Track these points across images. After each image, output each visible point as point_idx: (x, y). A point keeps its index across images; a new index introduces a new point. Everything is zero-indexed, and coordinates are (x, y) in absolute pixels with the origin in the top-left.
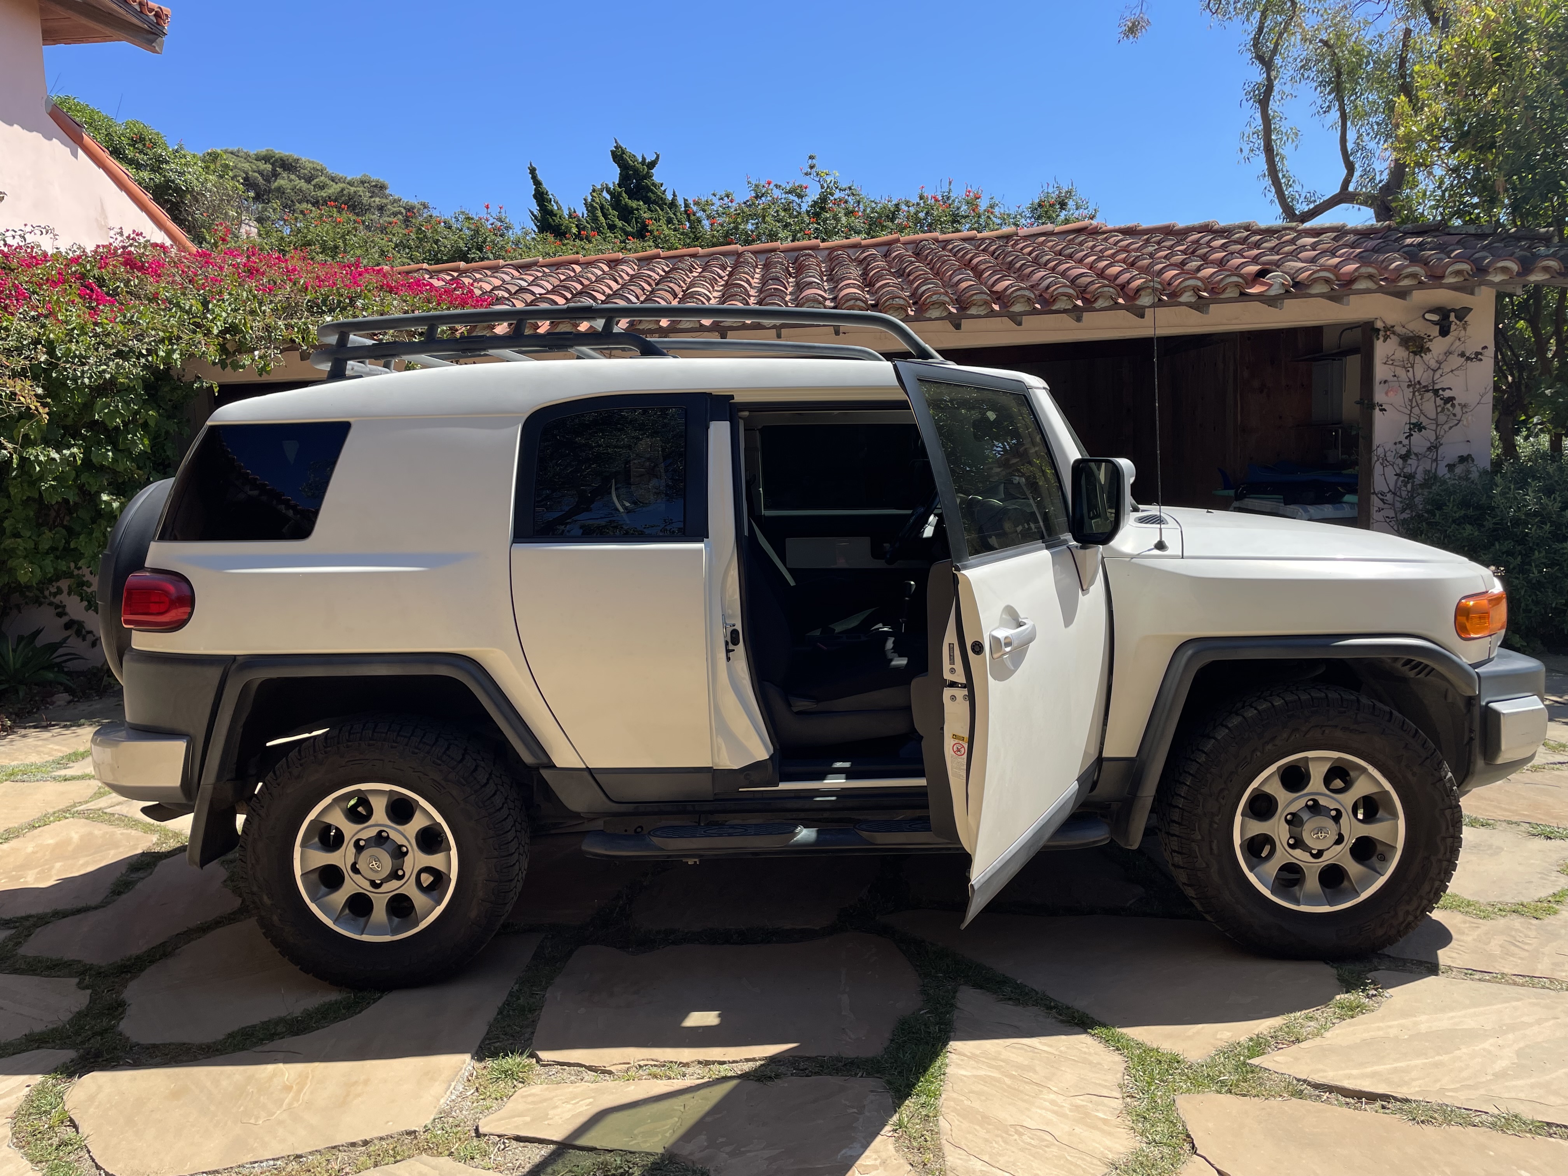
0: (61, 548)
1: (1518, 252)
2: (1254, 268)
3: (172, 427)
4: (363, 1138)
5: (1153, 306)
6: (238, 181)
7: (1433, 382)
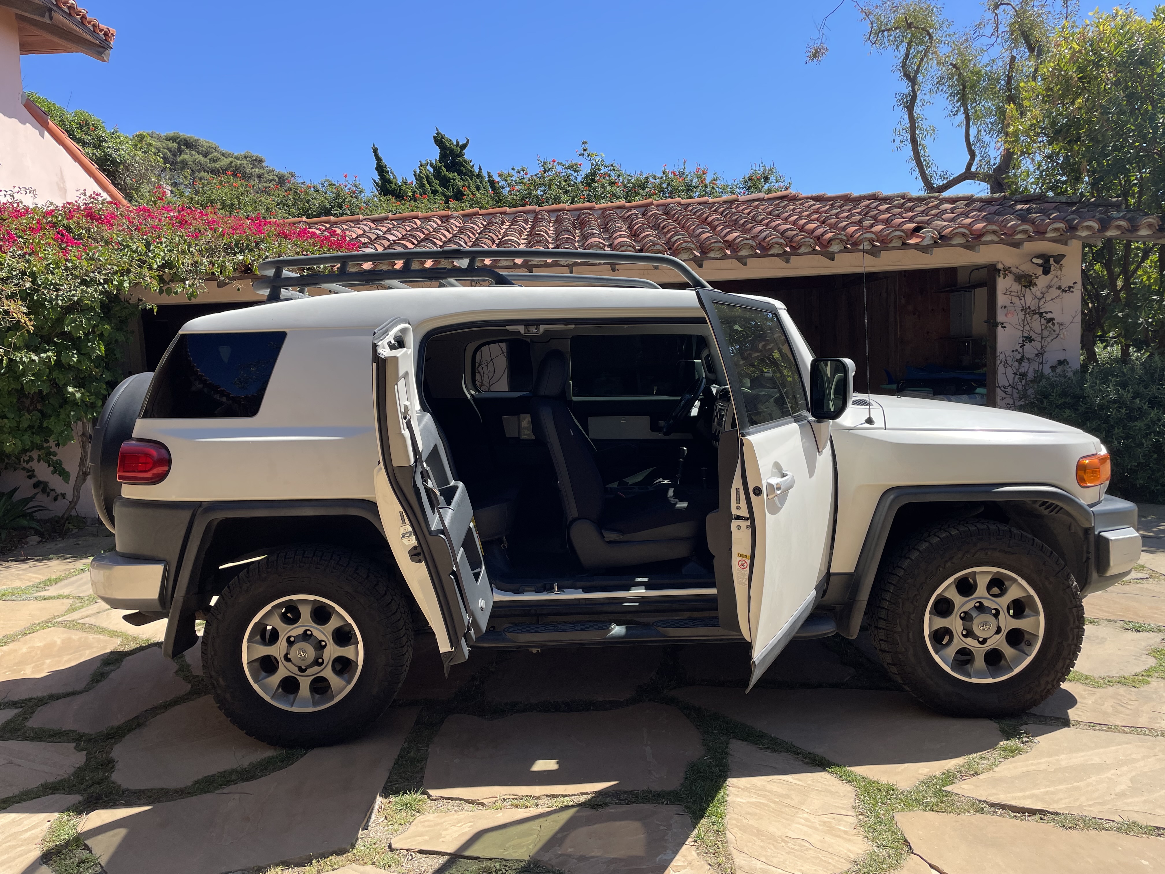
0: (36, 427)
1: (1098, 215)
2: (911, 226)
5: (840, 252)
6: (159, 156)
7: (1039, 307)
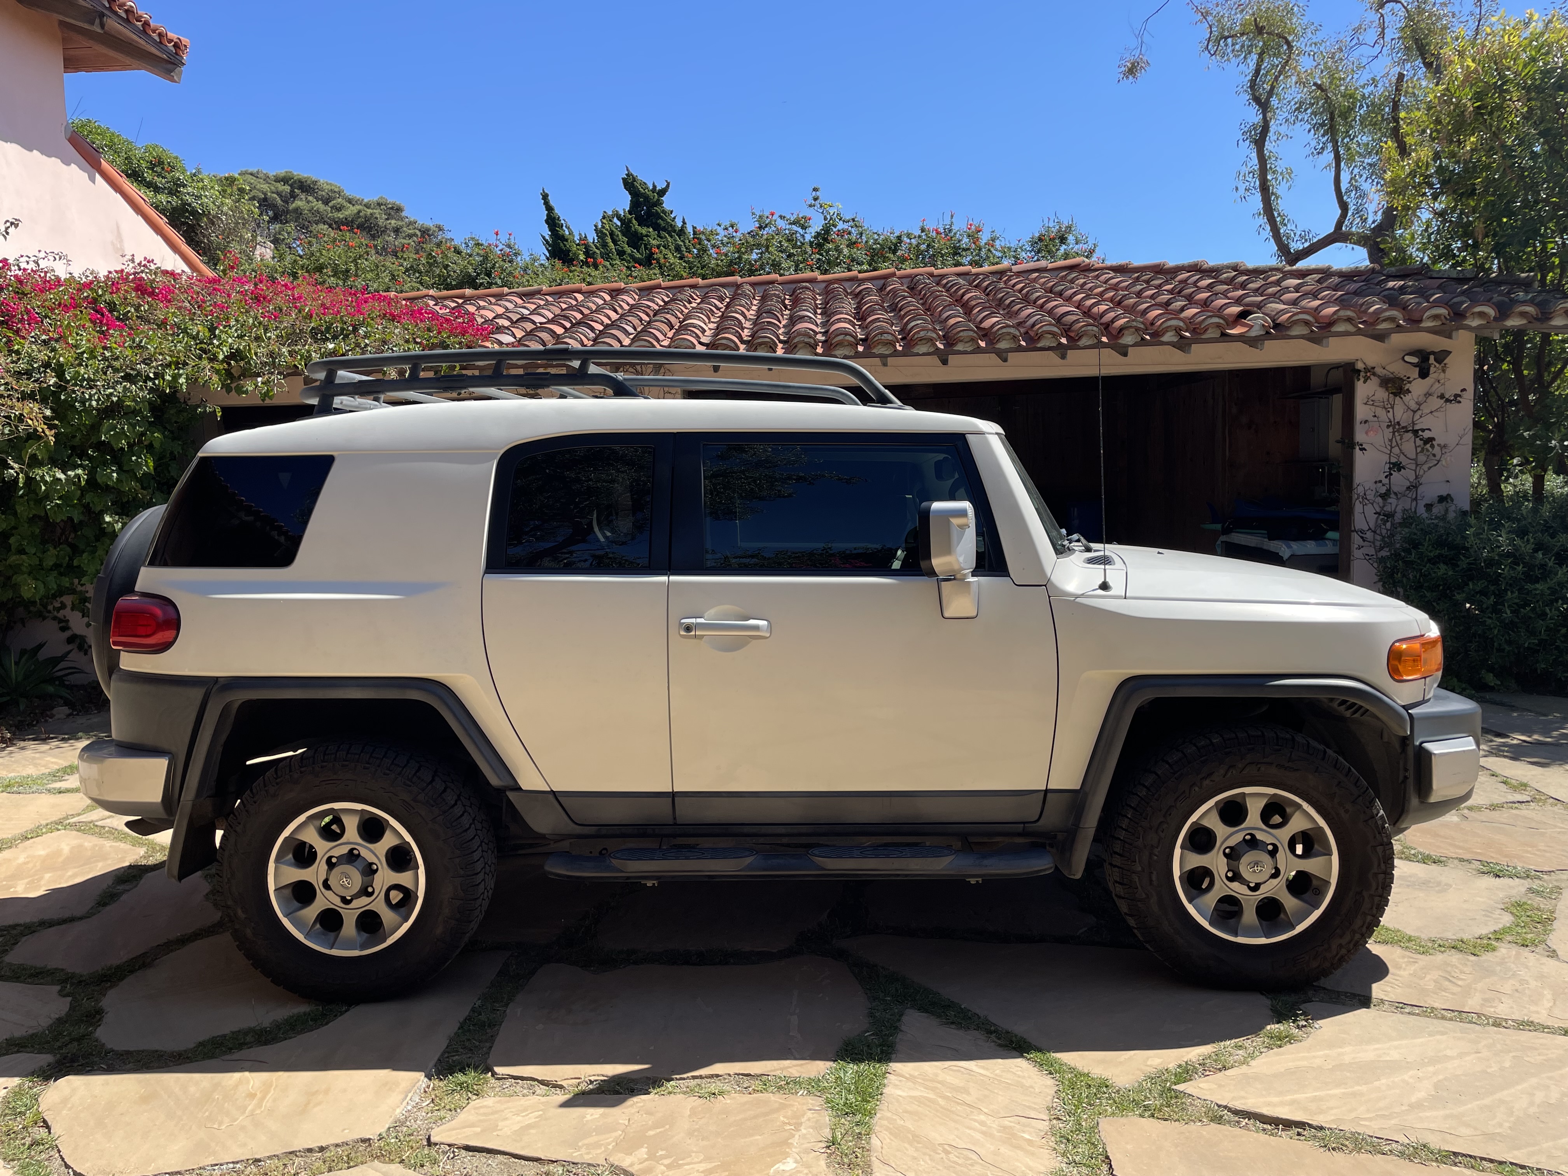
0: (64, 565)
1: (1496, 298)
2: (1236, 309)
3: (177, 448)
4: (319, 1145)
5: (1136, 345)
6: (255, 203)
7: (1413, 422)
